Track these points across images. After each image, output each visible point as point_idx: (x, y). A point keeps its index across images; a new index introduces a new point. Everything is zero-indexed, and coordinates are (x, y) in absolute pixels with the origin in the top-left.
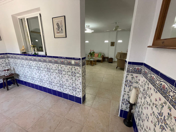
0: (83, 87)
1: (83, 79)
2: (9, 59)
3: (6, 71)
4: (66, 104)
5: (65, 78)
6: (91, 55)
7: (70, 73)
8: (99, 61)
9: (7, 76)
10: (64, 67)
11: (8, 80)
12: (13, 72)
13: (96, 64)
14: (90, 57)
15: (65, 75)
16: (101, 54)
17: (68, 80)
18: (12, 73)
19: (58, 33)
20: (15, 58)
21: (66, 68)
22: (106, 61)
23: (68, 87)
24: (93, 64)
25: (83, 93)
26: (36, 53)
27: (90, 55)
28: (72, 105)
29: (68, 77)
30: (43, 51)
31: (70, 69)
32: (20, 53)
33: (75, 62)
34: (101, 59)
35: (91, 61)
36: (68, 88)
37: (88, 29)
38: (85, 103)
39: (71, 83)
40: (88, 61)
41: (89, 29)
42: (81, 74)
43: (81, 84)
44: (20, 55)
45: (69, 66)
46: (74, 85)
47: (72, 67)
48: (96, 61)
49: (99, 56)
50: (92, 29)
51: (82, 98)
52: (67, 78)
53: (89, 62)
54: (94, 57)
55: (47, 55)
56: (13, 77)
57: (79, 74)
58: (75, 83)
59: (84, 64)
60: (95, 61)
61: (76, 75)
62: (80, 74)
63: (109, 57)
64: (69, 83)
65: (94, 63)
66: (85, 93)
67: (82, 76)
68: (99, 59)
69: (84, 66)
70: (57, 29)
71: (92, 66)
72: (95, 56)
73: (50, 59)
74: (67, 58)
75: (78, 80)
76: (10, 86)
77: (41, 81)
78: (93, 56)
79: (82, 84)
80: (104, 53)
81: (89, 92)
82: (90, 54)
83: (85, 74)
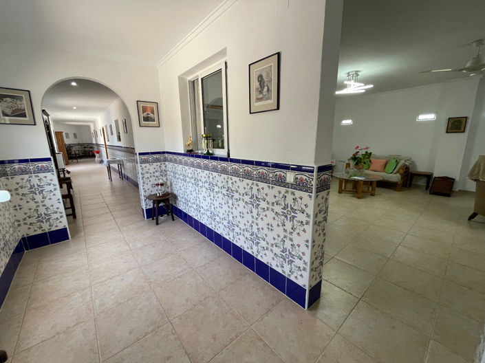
0: (316, 259)
1: (315, 231)
2: (167, 163)
3: (160, 186)
4: (262, 294)
5: (266, 220)
6: (357, 164)
7: (278, 209)
8: (385, 185)
9: (160, 197)
10: (267, 190)
11: (160, 205)
12: (169, 190)
13: (373, 195)
14: (353, 169)
15: (267, 212)
16: (397, 163)
17: (271, 226)
18: (167, 192)
19: (259, 100)
20: (175, 161)
21: (271, 192)
22: (417, 187)
23: (270, 247)
24: (363, 192)
25: (312, 277)
26: (210, 152)
27: (352, 163)
28: (277, 303)
29: (274, 219)
30: (223, 148)
31: (281, 195)
32: (183, 152)
33: (297, 178)
34: (396, 177)
35: (356, 183)
36: (271, 250)
37: (352, 82)
38: (316, 308)
39: (279, 236)
40: (347, 181)
41: (356, 81)
42: (312, 216)
43: (307, 246)
44: (184, 155)
45: (277, 188)
46: (288, 244)
47: (287, 192)
48: (375, 184)
49: (390, 167)
50: (366, 82)
51: (307, 288)
52: (269, 220)
53: (350, 186)
54: (368, 169)
55: (231, 157)
56: (168, 200)
57: (305, 214)
58: (291, 240)
59: (323, 187)
60: (371, 182)
61: (295, 215)
62: (308, 216)
63: (436, 175)
64: (274, 234)
65: (365, 188)
66: (321, 277)
67: (315, 223)
68: (386, 179)
69: (323, 194)
70: (257, 89)
71: (358, 198)
72: (373, 167)
73: (236, 166)
74: (276, 166)
75: (302, 233)
76: (162, 216)
77: (213, 216)
78: (365, 166)
79: (313, 246)
80: (413, 159)
81: (336, 279)
82: (354, 158)
83: (325, 219)
